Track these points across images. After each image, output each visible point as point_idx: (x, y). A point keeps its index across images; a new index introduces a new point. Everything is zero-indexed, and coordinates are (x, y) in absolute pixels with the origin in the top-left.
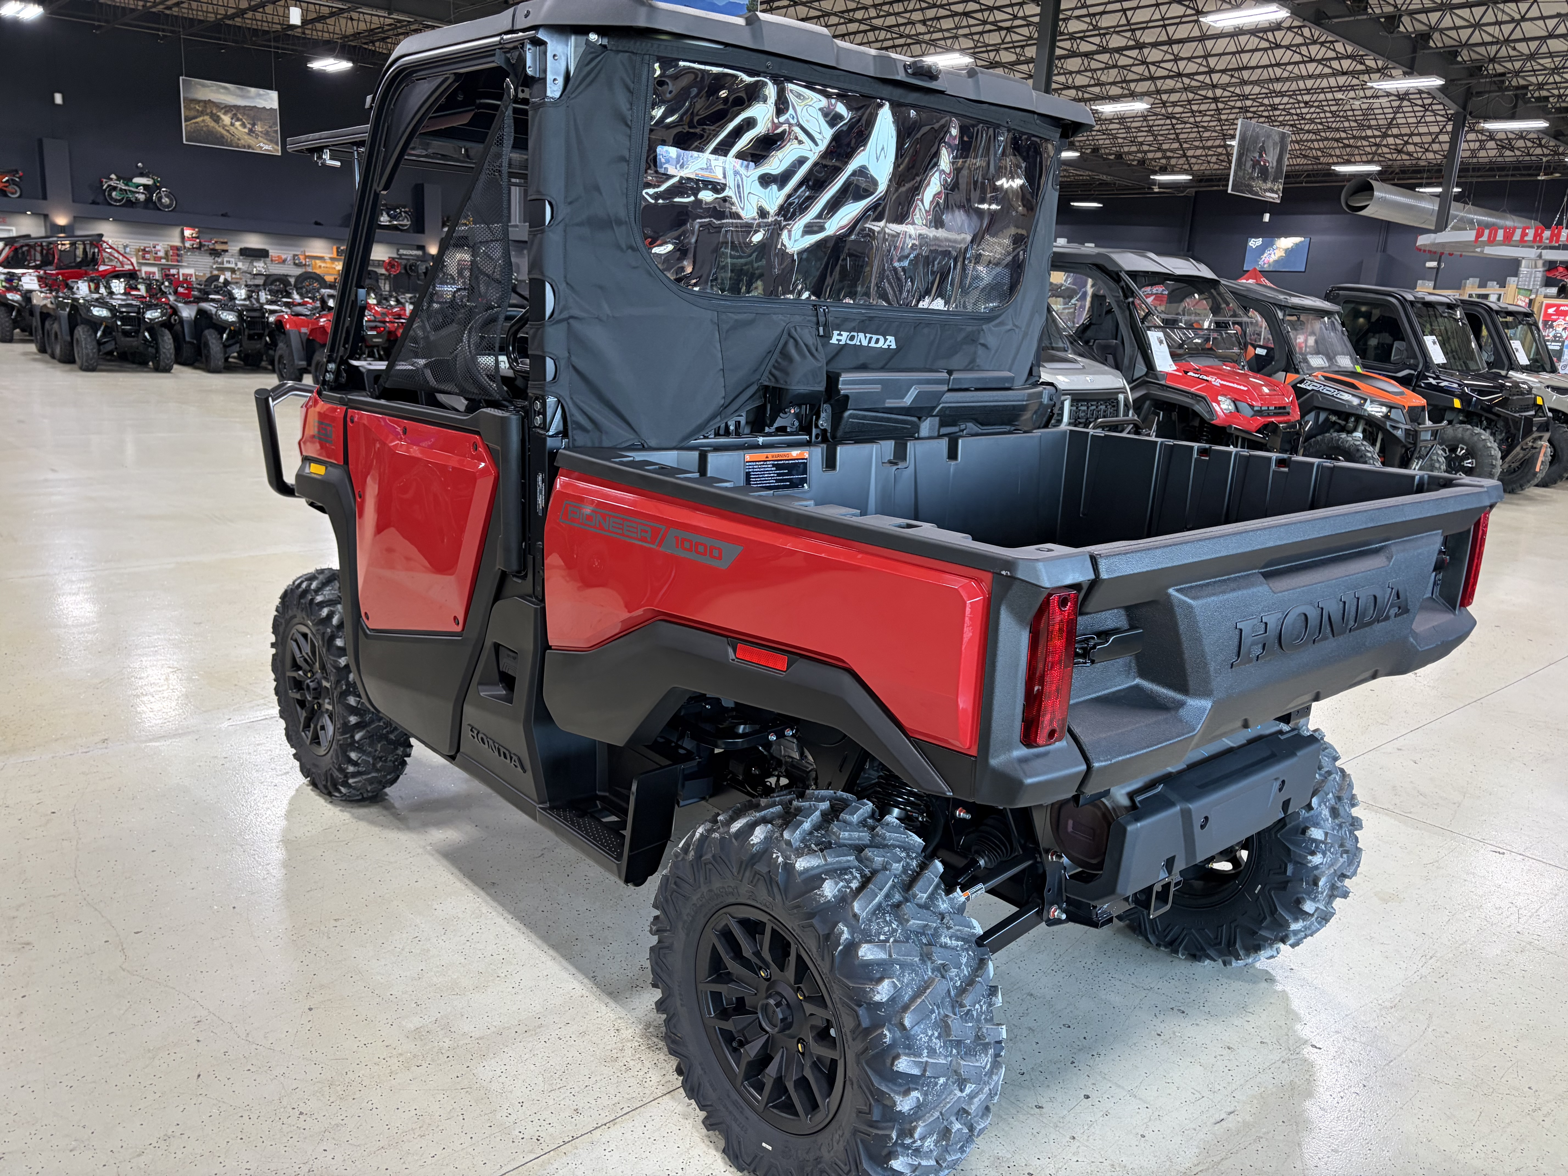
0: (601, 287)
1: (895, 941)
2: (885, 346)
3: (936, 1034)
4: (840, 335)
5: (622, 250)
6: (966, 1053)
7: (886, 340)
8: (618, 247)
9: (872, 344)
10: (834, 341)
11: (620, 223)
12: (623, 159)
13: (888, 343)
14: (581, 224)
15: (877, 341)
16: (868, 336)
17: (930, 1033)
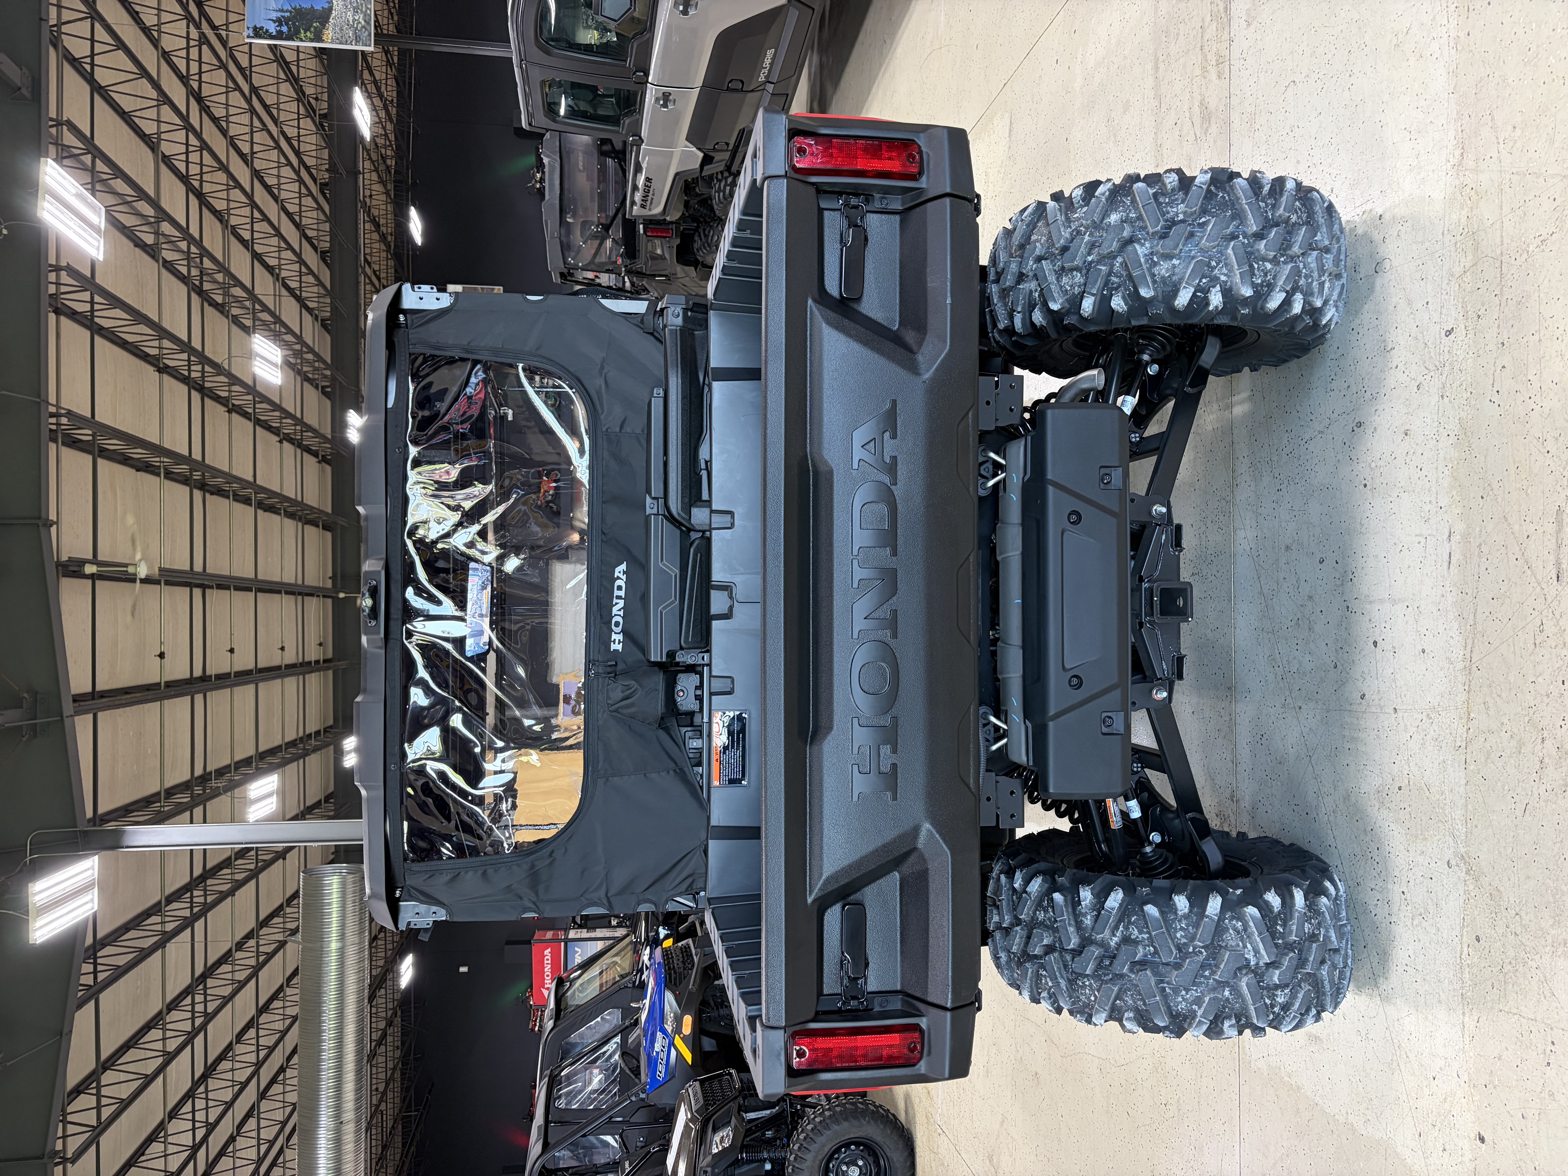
0: (583, 872)
1: (1098, 991)
2: (624, 577)
3: (1183, 993)
4: (614, 642)
5: (554, 860)
6: (1214, 959)
7: (618, 578)
8: (551, 863)
9: (622, 593)
10: (619, 647)
11: (533, 866)
12: (484, 873)
13: (621, 575)
14: (537, 894)
15: (620, 588)
16: (615, 601)
17: (1180, 999)
